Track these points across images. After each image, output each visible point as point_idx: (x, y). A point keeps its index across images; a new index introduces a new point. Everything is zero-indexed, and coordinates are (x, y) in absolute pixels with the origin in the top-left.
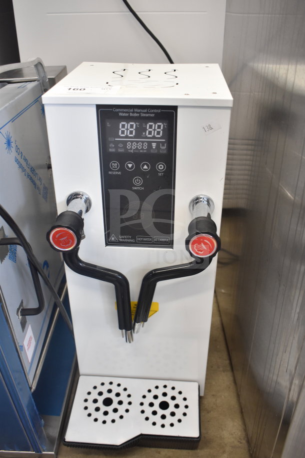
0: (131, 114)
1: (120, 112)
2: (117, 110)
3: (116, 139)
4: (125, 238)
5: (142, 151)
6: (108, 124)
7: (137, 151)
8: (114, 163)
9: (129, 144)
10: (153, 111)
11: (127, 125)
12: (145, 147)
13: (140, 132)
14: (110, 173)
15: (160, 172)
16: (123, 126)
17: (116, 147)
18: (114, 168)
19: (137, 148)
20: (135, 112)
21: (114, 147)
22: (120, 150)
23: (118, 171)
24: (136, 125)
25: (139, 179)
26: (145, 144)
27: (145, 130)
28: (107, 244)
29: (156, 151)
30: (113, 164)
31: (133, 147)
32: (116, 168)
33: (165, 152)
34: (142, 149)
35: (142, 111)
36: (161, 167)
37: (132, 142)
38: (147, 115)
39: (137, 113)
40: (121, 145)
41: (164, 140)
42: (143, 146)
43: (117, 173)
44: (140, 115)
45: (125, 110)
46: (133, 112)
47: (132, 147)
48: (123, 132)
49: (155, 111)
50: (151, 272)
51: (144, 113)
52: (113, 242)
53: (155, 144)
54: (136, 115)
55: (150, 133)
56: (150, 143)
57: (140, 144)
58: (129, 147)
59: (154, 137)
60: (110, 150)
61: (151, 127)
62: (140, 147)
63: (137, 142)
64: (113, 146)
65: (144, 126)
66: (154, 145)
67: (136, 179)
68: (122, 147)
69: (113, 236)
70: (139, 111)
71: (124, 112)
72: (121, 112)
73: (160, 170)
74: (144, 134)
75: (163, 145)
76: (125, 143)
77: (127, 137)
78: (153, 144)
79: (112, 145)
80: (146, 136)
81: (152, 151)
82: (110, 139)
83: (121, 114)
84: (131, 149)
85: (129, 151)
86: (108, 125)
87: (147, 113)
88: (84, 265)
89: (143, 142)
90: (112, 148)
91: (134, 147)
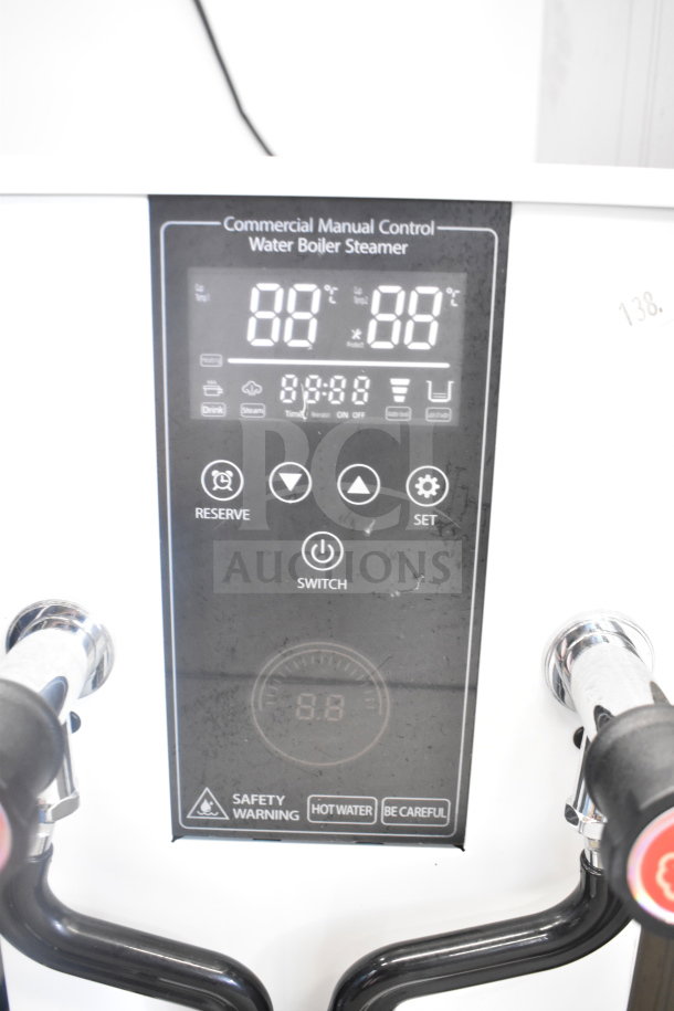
0: (304, 246)
1: (255, 234)
2: (243, 226)
3: (232, 361)
4: (256, 806)
5: (343, 415)
6: (200, 289)
7: (325, 415)
8: (222, 468)
9: (288, 384)
10: (399, 229)
11: (284, 295)
12: (362, 395)
13: (339, 325)
14: (201, 513)
15: (423, 511)
16: (267, 301)
17: (233, 397)
18: (218, 493)
19: (324, 400)
20: (323, 234)
21: (221, 399)
22: (246, 412)
23: (237, 504)
24: (325, 295)
25: (329, 539)
26: (362, 384)
27: (363, 315)
28: (178, 834)
29: (407, 417)
30: (215, 473)
31: (306, 395)
32: (227, 494)
33: (448, 418)
34: (348, 406)
35: (352, 228)
36: (426, 486)
37: (302, 372)
38: (375, 249)
39: (331, 237)
40: (252, 389)
41: (446, 365)
42: (349, 390)
43: (230, 514)
44: (343, 247)
45: (276, 226)
46: (314, 236)
47: (303, 397)
48: (264, 329)
49: (413, 228)
50: (371, 961)
51: (363, 238)
52: (207, 823)
53: (406, 382)
54: (323, 247)
55: (384, 331)
56: (381, 379)
57: (338, 384)
58: (288, 395)
59: (401, 352)
60: (207, 411)
61: (388, 303)
62: (336, 396)
63: (326, 373)
64: (220, 391)
65: (357, 301)
66: (400, 386)
67: (317, 539)
68: (256, 398)
69: (207, 797)
70: (340, 228)
71: (270, 235)
72: (260, 234)
73: (421, 499)
74: (357, 334)
75: (440, 388)
76: (270, 377)
77: (280, 350)
78: (394, 381)
79: (213, 388)
80: (368, 346)
81: (390, 416)
82: (206, 360)
83: (256, 244)
84: (297, 405)
85: (290, 414)
86: (200, 294)
87: (376, 237)
88: (74, 930)
89: (350, 373)
90: (212, 401)
91: (312, 396)
